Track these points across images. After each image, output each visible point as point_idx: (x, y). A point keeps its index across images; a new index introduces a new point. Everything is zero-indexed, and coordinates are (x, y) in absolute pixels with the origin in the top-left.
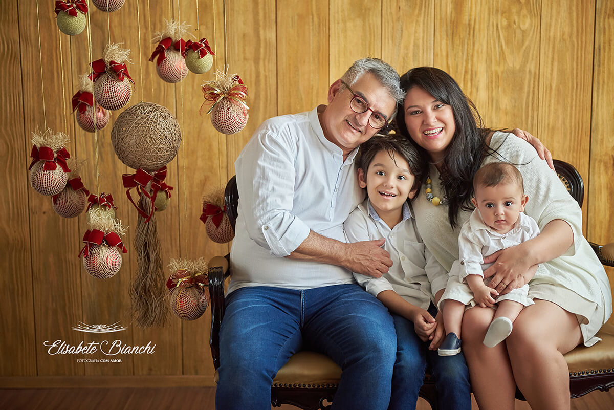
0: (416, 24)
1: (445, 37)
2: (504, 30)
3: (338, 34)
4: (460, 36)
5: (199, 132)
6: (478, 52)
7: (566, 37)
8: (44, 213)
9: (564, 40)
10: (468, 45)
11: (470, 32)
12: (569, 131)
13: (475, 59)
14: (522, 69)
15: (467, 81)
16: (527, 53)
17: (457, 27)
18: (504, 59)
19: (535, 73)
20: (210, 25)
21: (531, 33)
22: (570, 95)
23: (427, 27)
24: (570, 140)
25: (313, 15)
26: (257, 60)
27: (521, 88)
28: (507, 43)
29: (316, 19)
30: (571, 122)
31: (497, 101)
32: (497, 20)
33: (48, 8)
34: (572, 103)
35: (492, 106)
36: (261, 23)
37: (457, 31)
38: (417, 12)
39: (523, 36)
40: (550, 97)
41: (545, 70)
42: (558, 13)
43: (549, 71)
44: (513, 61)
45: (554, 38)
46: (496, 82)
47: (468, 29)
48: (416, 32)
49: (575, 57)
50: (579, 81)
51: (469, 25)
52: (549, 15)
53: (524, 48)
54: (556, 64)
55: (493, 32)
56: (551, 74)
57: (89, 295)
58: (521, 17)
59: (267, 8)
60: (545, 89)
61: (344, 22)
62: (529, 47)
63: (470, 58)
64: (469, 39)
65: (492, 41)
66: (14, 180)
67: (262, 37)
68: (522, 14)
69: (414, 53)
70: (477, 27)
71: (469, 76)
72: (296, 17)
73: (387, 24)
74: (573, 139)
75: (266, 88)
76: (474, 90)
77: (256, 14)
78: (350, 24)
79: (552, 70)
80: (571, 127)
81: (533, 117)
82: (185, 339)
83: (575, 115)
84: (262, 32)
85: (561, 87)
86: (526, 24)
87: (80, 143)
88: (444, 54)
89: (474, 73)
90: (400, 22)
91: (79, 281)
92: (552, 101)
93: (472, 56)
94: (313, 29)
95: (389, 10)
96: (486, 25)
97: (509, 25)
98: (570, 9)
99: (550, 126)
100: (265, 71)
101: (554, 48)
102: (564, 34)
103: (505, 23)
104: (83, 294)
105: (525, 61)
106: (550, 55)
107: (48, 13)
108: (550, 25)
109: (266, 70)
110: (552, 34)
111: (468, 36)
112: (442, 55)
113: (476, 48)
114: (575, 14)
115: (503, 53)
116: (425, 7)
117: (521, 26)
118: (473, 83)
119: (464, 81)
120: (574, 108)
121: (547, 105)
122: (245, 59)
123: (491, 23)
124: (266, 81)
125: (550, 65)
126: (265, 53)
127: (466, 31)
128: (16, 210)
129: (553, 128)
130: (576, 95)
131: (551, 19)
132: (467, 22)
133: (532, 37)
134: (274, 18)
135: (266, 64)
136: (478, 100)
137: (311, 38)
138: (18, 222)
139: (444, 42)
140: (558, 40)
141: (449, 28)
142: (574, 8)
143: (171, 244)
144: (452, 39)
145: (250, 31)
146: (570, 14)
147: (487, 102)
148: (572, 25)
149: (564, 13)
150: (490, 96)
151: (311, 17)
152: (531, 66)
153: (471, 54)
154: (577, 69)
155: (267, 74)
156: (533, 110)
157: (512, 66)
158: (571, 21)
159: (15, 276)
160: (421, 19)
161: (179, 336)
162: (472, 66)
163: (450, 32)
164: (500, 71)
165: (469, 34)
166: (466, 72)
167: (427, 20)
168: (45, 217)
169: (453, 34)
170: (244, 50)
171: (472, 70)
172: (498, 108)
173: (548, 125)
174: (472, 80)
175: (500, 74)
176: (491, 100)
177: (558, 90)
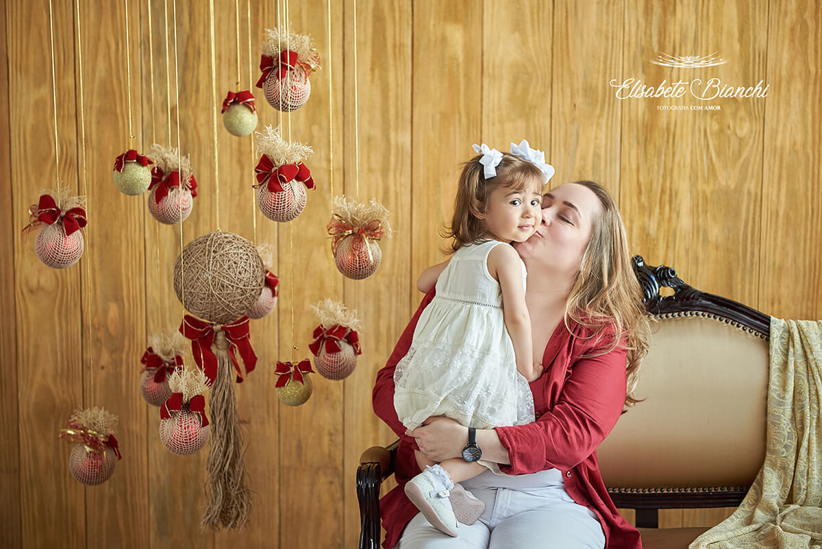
0: (597, 127)
1: (635, 145)
2: (714, 138)
3: (493, 138)
4: (655, 144)
5: (308, 265)
6: (679, 166)
7: (798, 147)
8: (103, 368)
9: (795, 151)
10: (665, 155)
11: (668, 138)
12: (802, 274)
13: (675, 174)
14: (739, 189)
15: (665, 204)
16: (745, 168)
17: (651, 131)
18: (715, 176)
19: (756, 195)
20: (324, 124)
21: (751, 141)
22: (803, 225)
23: (611, 132)
24: (804, 284)
25: (460, 113)
26: (385, 172)
27: (737, 215)
28: (719, 153)
29: (464, 120)
30: (805, 260)
31: (705, 231)
32: (705, 123)
33: (115, 101)
34: (805, 235)
35: (698, 237)
36: (392, 123)
37: (651, 138)
38: (597, 112)
39: (740, 145)
40: (776, 227)
41: (770, 191)
42: (787, 115)
43: (775, 193)
44: (727, 178)
45: (782, 148)
46: (703, 205)
47: (666, 135)
48: (596, 138)
49: (810, 174)
50: (815, 206)
51: (668, 129)
52: (775, 120)
53: (741, 161)
54: (784, 183)
55: (699, 139)
56: (778, 196)
57: (158, 477)
58: (738, 120)
59: (399, 103)
60: (769, 215)
61: (501, 122)
62: (748, 160)
63: (668, 173)
64: (667, 148)
65: (698, 152)
66: (64, 324)
67: (393, 142)
68: (738, 115)
69: (593, 164)
70: (678, 132)
71: (667, 198)
72: (438, 116)
73: (557, 126)
74: (807, 283)
75: (397, 209)
76: (674, 216)
77: (385, 111)
78: (509, 126)
79: (779, 190)
80: (804, 266)
81: (753, 253)
82: (283, 540)
83: (810, 251)
84: (392, 135)
85: (791, 213)
86: (744, 129)
87: (151, 276)
88: (634, 167)
89: (674, 193)
90: (576, 125)
91: (145, 458)
92: (780, 233)
93: (672, 171)
94: (460, 132)
95: (561, 109)
96: (690, 130)
97: (721, 130)
98: (804, 110)
99: (777, 266)
100: (395, 185)
101: (781, 161)
102: (795, 144)
103: (716, 127)
104: (150, 476)
105: (743, 179)
106: (776, 171)
107: (115, 106)
108: (777, 132)
109: (398, 184)
110: (779, 144)
111: (665, 143)
112: (630, 169)
113: (676, 160)
114: (810, 117)
115: (713, 168)
116: (609, 105)
117: (738, 132)
118: (673, 206)
119: (660, 203)
120: (808, 242)
121: (772, 239)
122: (370, 170)
123: (697, 127)
124: (396, 198)
125: (776, 185)
126: (397, 162)
127: (663, 138)
128: (65, 363)
129: (780, 268)
130: (812, 225)
131: (778, 122)
132: (665, 126)
133: (752, 147)
134: (409, 117)
135: (398, 176)
136: (678, 229)
137: (458, 144)
138: (68, 377)
139: (634, 152)
140: (788, 151)
141: (640, 133)
142: (809, 110)
143: (268, 412)
144: (645, 147)
145: (377, 133)
146: (804, 116)
147: (691, 231)
148: (806, 132)
149: (795, 116)
150: (695, 224)
151: (457, 116)
152: (751, 185)
153: (670, 167)
154: (813, 190)
155: (398, 190)
156: (752, 243)
157: (725, 184)
158: (805, 126)
159: (61, 450)
160: (603, 121)
161: (276, 536)
162: (671, 183)
163: (642, 139)
164: (708, 190)
165: (668, 142)
166: (663, 191)
167: (612, 122)
168: (103, 373)
169: (646, 141)
170: (369, 157)
171: (671, 190)
172: (706, 240)
173: (774, 264)
174: (670, 202)
175: (709, 195)
176: (697, 229)
177: (787, 217)
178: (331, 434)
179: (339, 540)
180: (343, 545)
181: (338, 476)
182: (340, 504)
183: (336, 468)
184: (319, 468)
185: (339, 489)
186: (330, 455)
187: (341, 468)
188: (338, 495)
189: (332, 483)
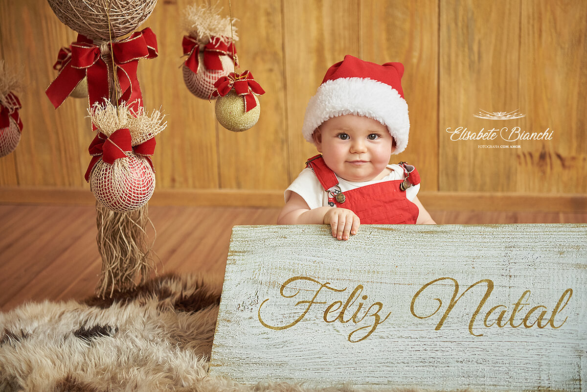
178: (268, 14)
179: (281, 135)
180: (287, 140)
181: (278, 62)
182: (281, 95)
183: (275, 54)
184: (256, 55)
185: (280, 77)
186: (268, 39)
187: (281, 54)
188: (279, 85)
189: (271, 70)
